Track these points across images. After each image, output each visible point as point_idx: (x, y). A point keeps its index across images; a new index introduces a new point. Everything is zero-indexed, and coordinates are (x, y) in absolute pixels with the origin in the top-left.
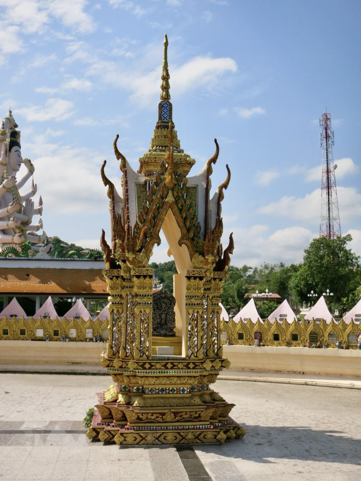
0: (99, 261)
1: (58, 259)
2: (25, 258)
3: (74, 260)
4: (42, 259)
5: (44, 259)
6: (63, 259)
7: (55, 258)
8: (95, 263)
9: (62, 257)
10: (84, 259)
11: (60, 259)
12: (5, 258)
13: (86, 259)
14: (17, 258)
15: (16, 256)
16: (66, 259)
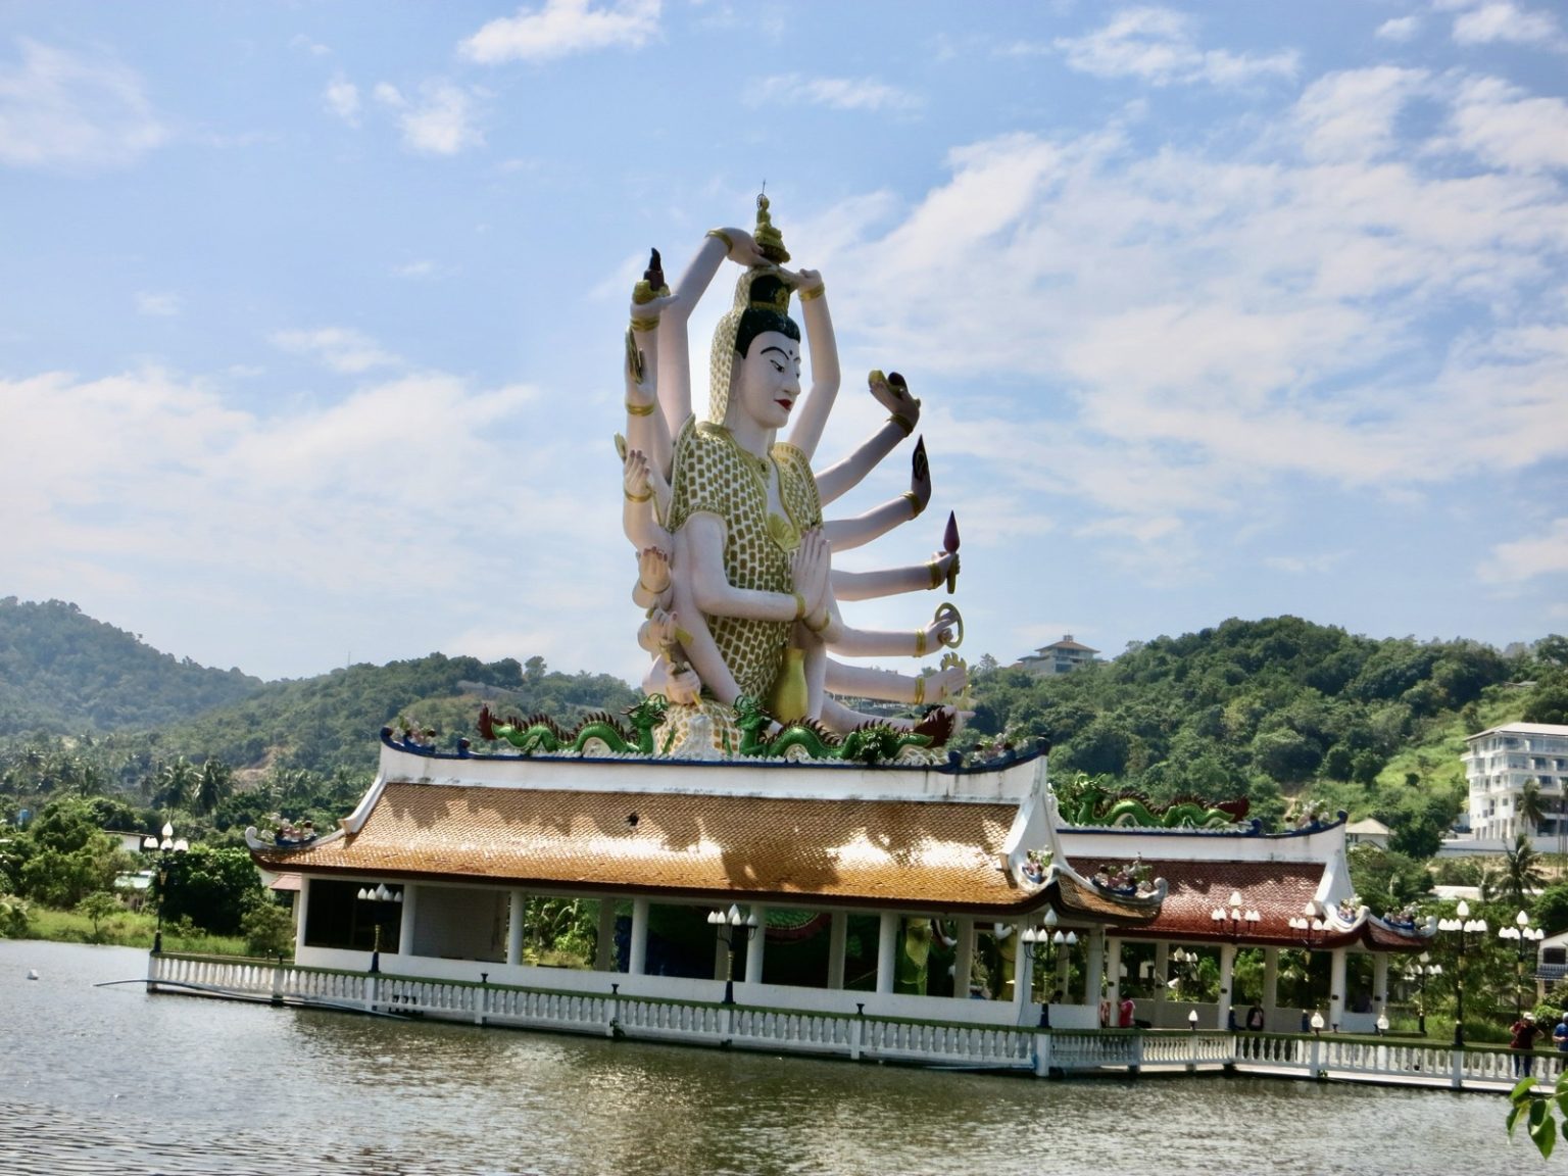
0: (884, 768)
1: (743, 759)
2: (641, 756)
3: (797, 765)
4: (694, 758)
5: (698, 759)
6: (760, 759)
7: (737, 756)
8: (869, 775)
9: (756, 754)
10: (829, 761)
11: (752, 758)
12: (577, 755)
13: (838, 761)
14: (615, 755)
15: (613, 749)
16: (769, 760)
